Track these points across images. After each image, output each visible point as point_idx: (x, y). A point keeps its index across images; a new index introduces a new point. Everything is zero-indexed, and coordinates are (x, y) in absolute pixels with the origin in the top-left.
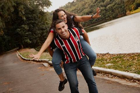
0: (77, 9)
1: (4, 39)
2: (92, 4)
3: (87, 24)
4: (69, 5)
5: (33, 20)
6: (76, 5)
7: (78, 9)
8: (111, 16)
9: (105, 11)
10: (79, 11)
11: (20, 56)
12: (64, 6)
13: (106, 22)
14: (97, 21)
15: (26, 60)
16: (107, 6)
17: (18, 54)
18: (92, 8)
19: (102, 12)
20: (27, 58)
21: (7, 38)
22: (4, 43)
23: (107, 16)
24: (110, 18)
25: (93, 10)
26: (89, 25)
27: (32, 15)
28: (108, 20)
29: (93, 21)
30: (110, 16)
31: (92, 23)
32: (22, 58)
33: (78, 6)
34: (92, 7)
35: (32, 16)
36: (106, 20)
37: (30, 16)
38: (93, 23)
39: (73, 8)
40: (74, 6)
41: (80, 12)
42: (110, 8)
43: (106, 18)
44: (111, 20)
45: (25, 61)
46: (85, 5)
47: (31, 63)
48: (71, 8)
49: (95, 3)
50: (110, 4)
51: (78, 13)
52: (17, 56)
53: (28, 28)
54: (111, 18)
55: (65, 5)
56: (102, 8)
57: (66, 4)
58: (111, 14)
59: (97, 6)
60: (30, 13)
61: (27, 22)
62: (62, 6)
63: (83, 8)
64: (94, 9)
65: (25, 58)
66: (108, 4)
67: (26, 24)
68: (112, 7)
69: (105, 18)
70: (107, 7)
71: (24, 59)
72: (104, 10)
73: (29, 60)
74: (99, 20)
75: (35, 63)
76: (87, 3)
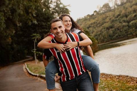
0: (97, 23)
2: (113, 18)
3: (106, 39)
4: (88, 17)
5: (47, 29)
6: (96, 19)
7: (98, 22)
8: (134, 33)
9: (127, 27)
10: (98, 25)
11: (26, 69)
12: (83, 18)
13: (128, 39)
14: (117, 38)
15: (33, 75)
16: (130, 22)
17: (25, 67)
18: (113, 23)
19: (124, 28)
20: (34, 73)
21: (17, 47)
22: (13, 52)
23: (129, 33)
24: (133, 35)
25: (114, 25)
26: (108, 41)
28: (130, 37)
29: (114, 37)
30: (133, 33)
31: (112, 40)
32: (28, 72)
33: (98, 20)
34: (113, 21)
35: (46, 24)
36: (128, 37)
37: (44, 24)
38: (113, 39)
39: (93, 21)
40: (94, 19)
41: (99, 26)
42: (134, 24)
43: (129, 36)
44: (133, 38)
45: (31, 77)
46: (106, 18)
47: (37, 80)
48: (90, 21)
49: (118, 17)
50: (134, 20)
51: (97, 27)
52: (23, 69)
53: (40, 38)
54: (135, 35)
55: (84, 18)
56: (124, 24)
57: (85, 17)
58: (134, 31)
59: (119, 21)
61: (40, 31)
62: (81, 19)
63: (103, 22)
64: (116, 23)
65: (32, 72)
66: (132, 20)
67: (39, 32)
68: (135, 24)
69: (127, 35)
70: (130, 23)
71: (30, 74)
72: (126, 26)
73: (36, 76)
74: (120, 37)
76: (108, 17)
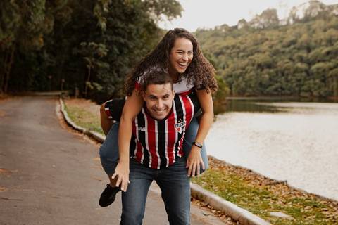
0: (239, 48)
1: (40, 60)
2: (279, 47)
3: (250, 90)
4: (224, 31)
5: (123, 37)
6: (240, 38)
7: (242, 47)
8: (315, 90)
9: (304, 74)
10: (241, 54)
11: (62, 113)
12: (211, 29)
13: (299, 101)
14: (276, 93)
15: (74, 128)
16: (314, 64)
17: (61, 107)
18: (274, 57)
19: (297, 74)
20: (77, 124)
21: (50, 60)
22: (39, 69)
23: (305, 88)
24: (312, 95)
25: (276, 63)
26: (254, 96)
27: (127, 25)
28: (304, 97)
29: (268, 90)
30: (313, 90)
31: (262, 94)
32: (66, 120)
33: (244, 41)
34: (276, 53)
35: (126, 27)
36: (300, 96)
37: (119, 24)
38: (265, 92)
39: (231, 41)
40: (234, 37)
41: (243, 57)
42: (320, 71)
43: (302, 94)
44: (311, 101)
45: (70, 131)
46: (262, 43)
47: (82, 138)
48: (225, 40)
49: (289, 46)
50: (324, 61)
51: (238, 57)
52: (55, 111)
53: (105, 53)
54: (315, 97)
55: (213, 29)
56: (299, 65)
57: (216, 27)
58: (316, 87)
59: (289, 56)
60: (123, 18)
61: (109, 38)
62: (206, 29)
63: (254, 49)
64: (281, 60)
65: (73, 121)
66: (319, 61)
67: (105, 40)
68: (324, 70)
69: (300, 91)
70: (314, 67)
71: (69, 125)
72: (302, 72)
73: (81, 132)
74: (283, 92)
75: (92, 142)
76: (267, 40)
